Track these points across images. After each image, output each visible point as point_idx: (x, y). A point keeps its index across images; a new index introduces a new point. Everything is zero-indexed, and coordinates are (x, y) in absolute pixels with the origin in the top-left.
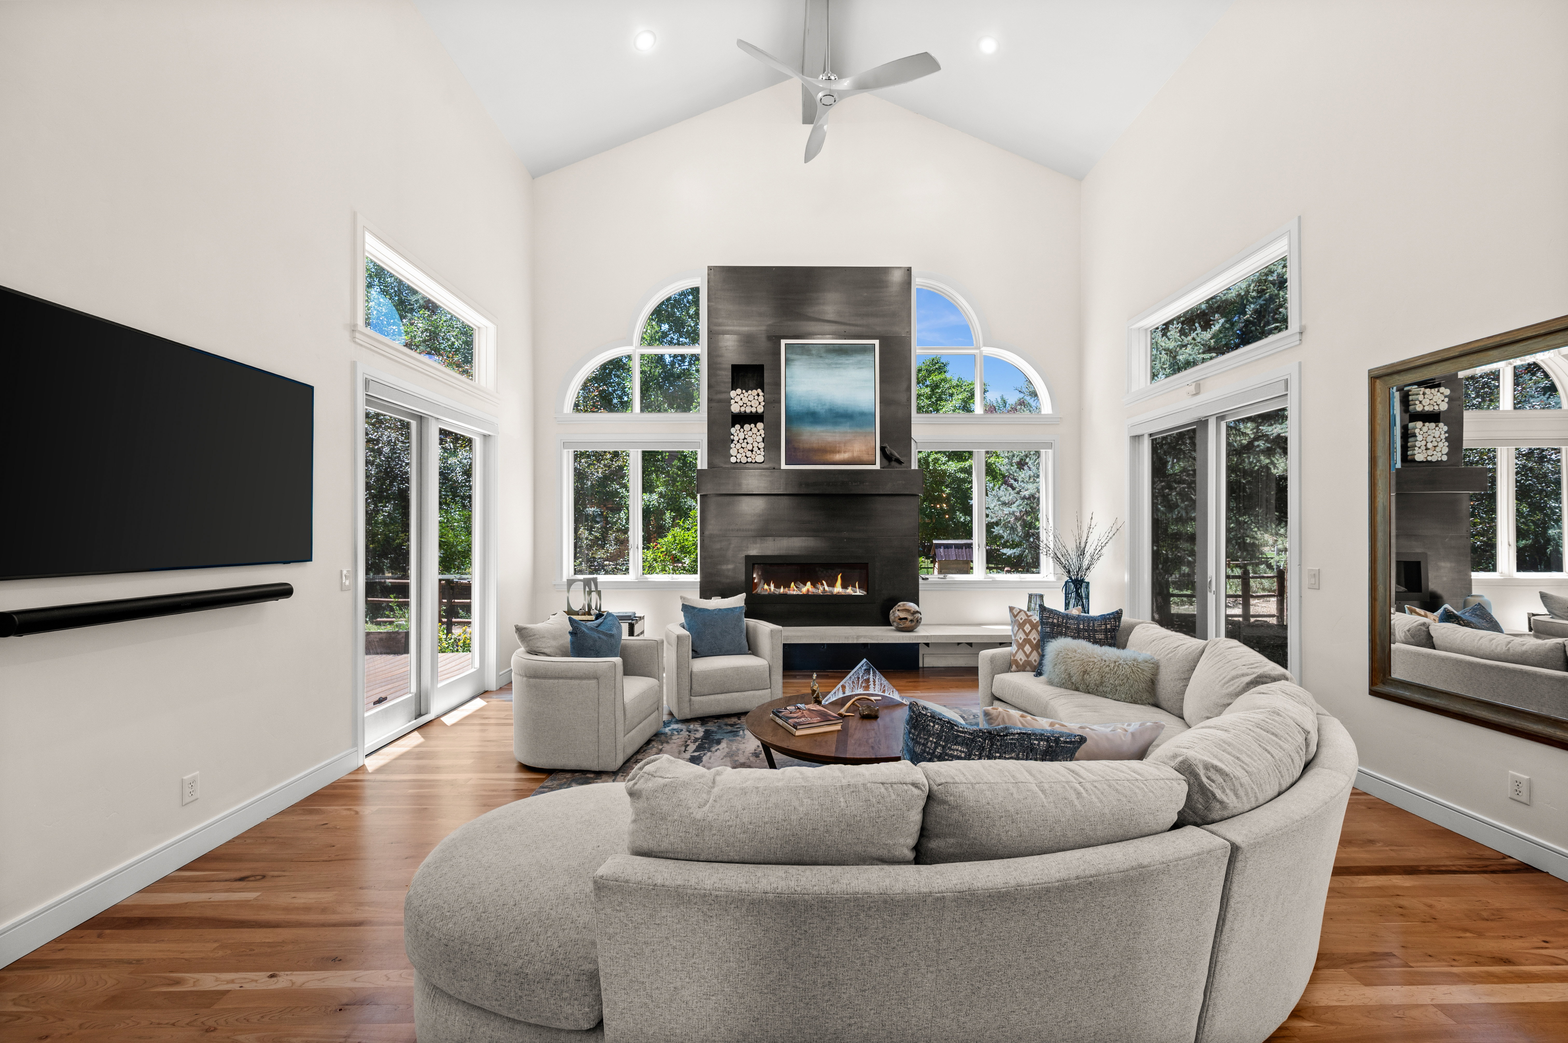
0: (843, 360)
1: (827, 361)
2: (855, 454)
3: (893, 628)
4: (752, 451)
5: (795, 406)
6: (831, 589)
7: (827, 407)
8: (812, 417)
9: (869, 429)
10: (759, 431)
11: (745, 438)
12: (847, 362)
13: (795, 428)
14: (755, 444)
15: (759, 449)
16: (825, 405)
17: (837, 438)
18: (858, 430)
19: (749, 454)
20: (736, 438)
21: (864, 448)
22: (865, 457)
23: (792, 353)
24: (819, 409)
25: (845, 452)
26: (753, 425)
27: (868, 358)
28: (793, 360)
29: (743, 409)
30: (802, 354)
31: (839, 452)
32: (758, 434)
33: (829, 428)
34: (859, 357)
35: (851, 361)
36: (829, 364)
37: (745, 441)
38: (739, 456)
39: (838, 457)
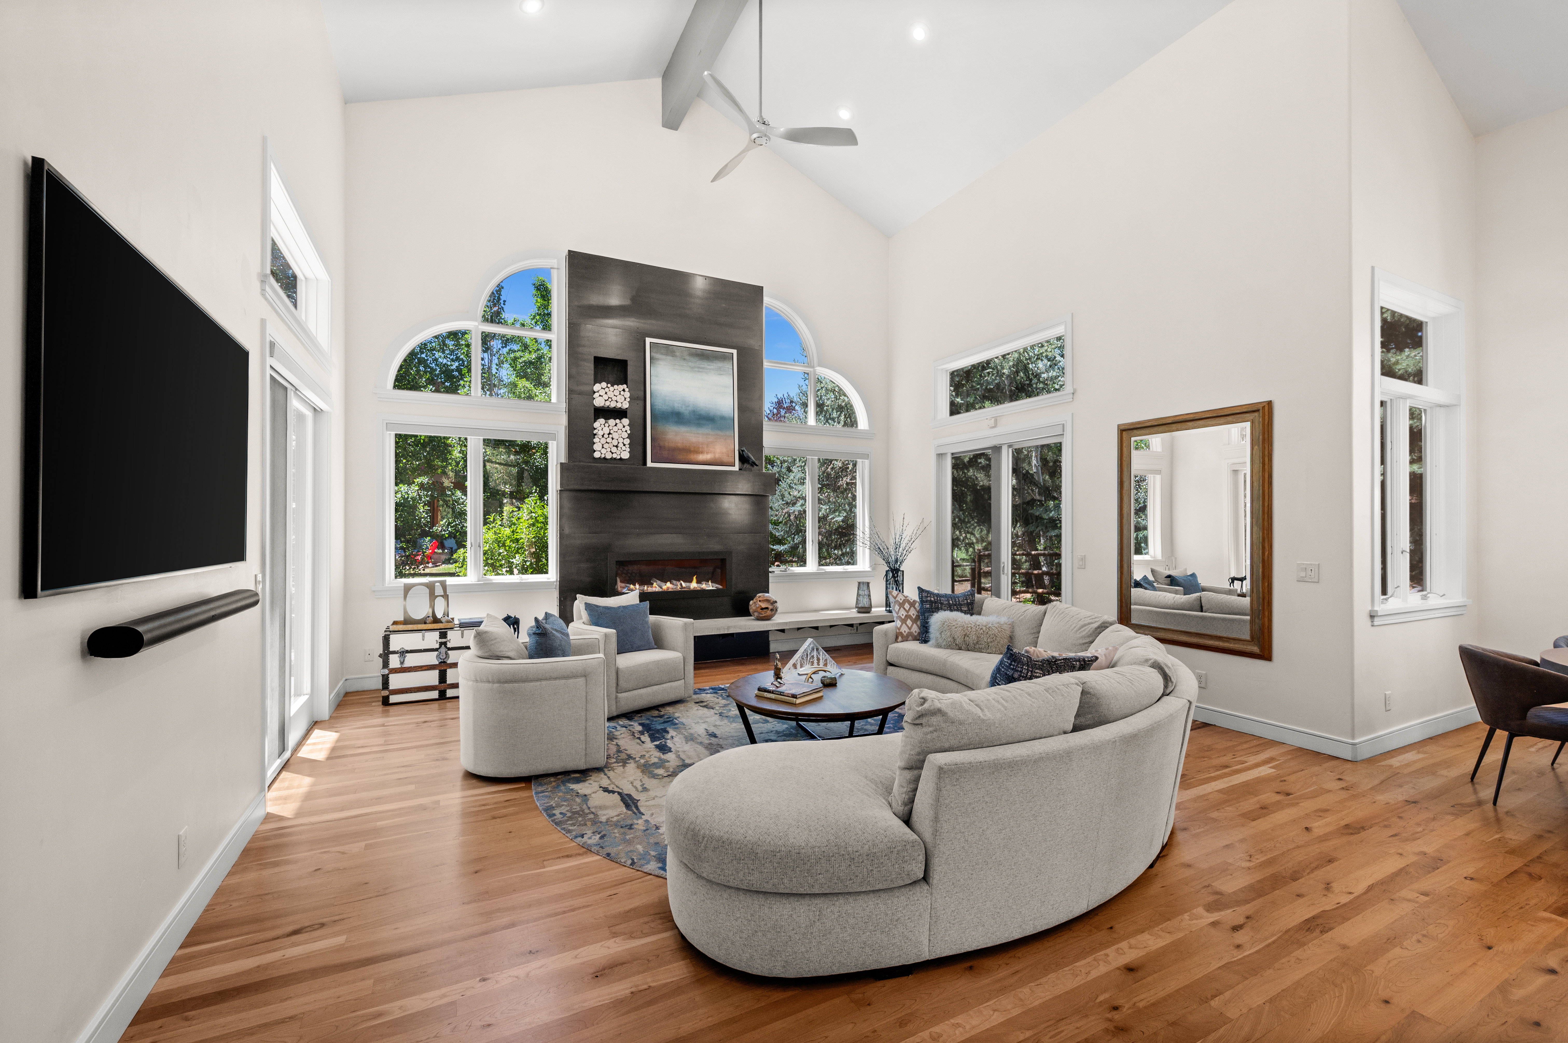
0: (705, 364)
1: (690, 364)
2: (717, 456)
3: (752, 617)
4: (617, 446)
5: (661, 406)
6: (688, 584)
7: (690, 408)
8: (677, 417)
9: (729, 433)
10: (624, 427)
11: (610, 434)
12: (709, 367)
13: (661, 427)
14: (621, 440)
15: (624, 445)
16: (689, 406)
17: (701, 439)
18: (719, 433)
19: (614, 449)
20: (601, 433)
21: (724, 450)
22: (726, 459)
23: (656, 353)
24: (683, 410)
25: (707, 453)
26: (618, 421)
27: (727, 365)
28: (658, 359)
29: (607, 403)
30: (667, 354)
31: (702, 453)
32: (624, 430)
33: (693, 429)
34: (720, 364)
35: (712, 367)
36: (692, 368)
37: (610, 436)
38: (604, 451)
39: (701, 457)
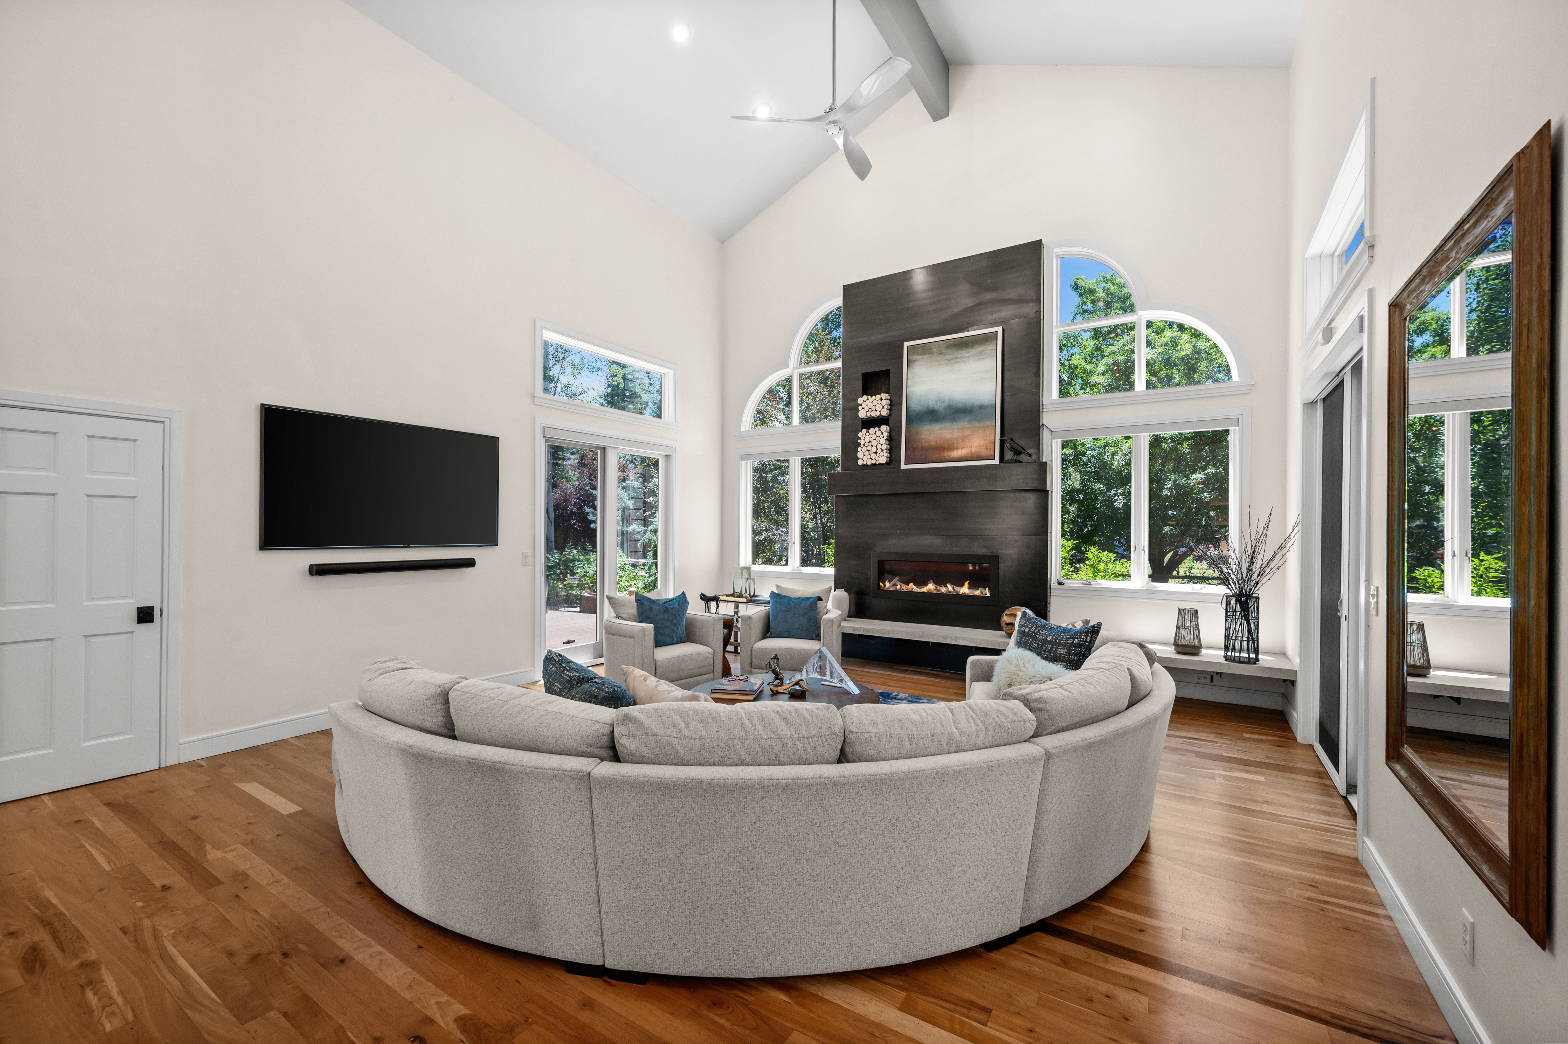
0: (964, 353)
1: (947, 357)
2: (974, 450)
3: (1003, 633)
4: (876, 453)
5: (916, 406)
6: (957, 588)
7: (946, 404)
8: (932, 415)
9: (989, 423)
10: (882, 433)
11: (870, 442)
12: (967, 355)
13: (915, 429)
14: (879, 447)
15: (882, 451)
16: (944, 402)
17: (956, 435)
18: (978, 424)
19: (873, 456)
20: (862, 442)
21: (983, 443)
22: (984, 452)
23: (913, 354)
24: (939, 406)
25: (963, 448)
26: (877, 429)
27: (989, 347)
28: (914, 361)
29: (869, 414)
30: (923, 354)
31: (957, 448)
32: (882, 436)
33: (948, 425)
34: (980, 348)
35: (971, 353)
36: (949, 360)
37: (870, 444)
38: (865, 458)
39: (956, 454)
